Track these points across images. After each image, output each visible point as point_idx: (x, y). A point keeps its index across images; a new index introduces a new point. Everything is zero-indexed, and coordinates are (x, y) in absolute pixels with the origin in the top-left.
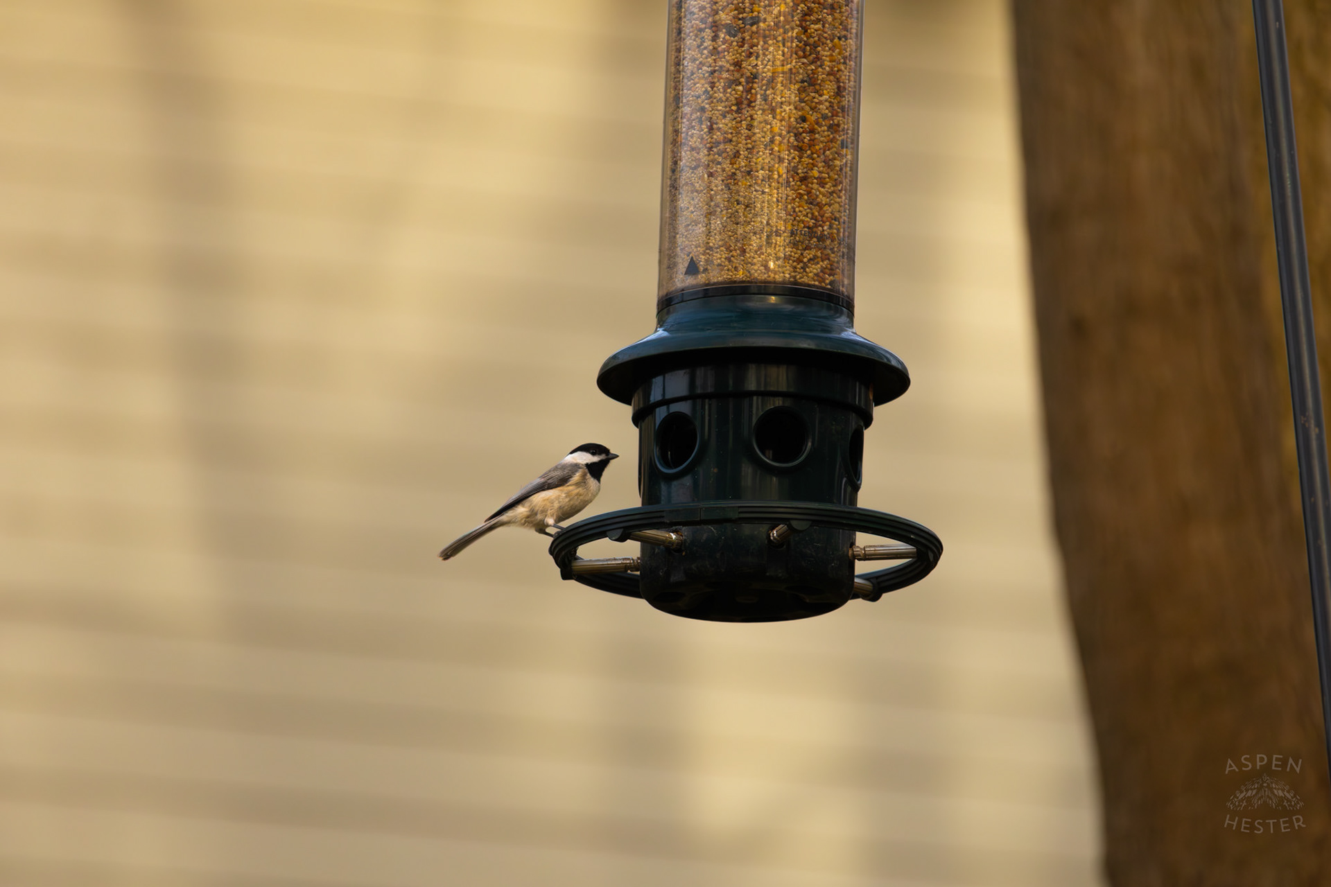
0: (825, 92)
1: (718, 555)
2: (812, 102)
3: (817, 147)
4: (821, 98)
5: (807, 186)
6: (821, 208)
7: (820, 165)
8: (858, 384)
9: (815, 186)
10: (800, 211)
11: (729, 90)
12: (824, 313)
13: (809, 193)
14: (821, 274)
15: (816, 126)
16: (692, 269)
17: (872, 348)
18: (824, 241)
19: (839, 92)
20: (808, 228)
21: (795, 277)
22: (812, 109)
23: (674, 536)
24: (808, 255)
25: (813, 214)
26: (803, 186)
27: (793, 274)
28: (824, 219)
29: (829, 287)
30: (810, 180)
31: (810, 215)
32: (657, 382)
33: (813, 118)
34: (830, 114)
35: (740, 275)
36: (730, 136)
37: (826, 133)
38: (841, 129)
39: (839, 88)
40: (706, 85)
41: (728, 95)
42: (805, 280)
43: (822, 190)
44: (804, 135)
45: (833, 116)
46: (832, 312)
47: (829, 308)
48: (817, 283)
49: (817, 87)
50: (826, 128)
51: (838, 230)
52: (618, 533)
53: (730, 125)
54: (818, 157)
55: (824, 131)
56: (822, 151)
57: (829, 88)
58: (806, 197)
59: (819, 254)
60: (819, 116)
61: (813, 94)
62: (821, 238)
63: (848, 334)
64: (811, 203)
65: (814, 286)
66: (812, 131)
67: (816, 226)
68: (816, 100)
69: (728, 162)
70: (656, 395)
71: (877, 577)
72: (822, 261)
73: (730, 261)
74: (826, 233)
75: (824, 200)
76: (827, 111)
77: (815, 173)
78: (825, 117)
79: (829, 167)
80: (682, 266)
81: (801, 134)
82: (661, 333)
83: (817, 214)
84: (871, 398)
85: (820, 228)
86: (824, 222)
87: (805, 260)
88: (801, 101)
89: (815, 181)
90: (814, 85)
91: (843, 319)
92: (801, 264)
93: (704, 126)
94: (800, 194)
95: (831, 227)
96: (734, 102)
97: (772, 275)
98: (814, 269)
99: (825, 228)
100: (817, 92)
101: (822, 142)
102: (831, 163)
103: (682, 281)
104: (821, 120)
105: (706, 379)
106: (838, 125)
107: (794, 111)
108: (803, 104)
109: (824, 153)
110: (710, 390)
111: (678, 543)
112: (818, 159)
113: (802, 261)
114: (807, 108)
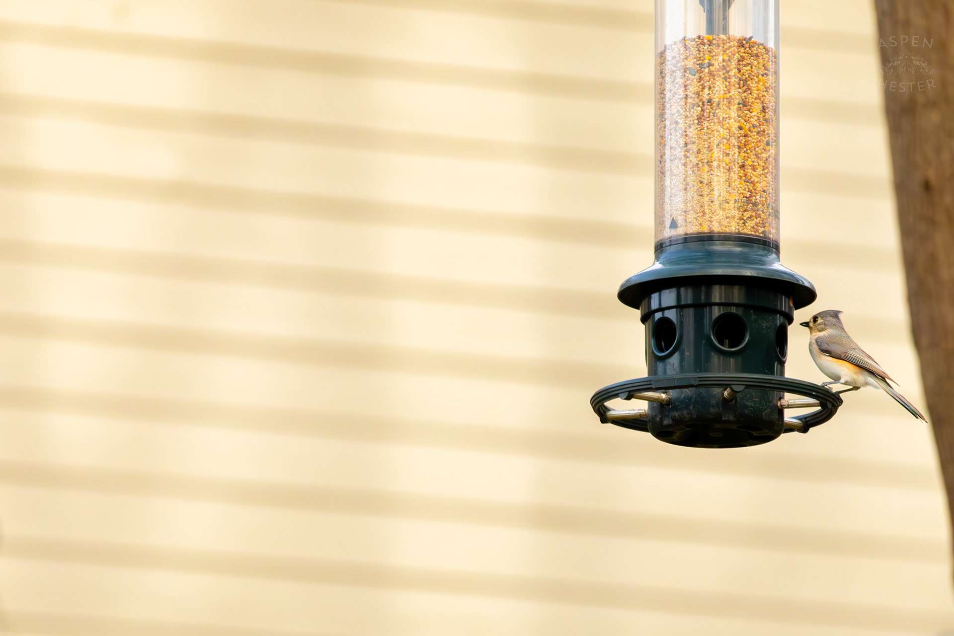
0: (754, 110)
1: (691, 407)
2: (746, 117)
3: (750, 146)
4: (751, 114)
5: (744, 171)
6: (754, 185)
7: (752, 157)
8: (784, 297)
9: (750, 171)
10: (740, 187)
11: (692, 110)
12: (761, 252)
13: (746, 175)
14: (756, 227)
15: (749, 132)
16: (674, 225)
17: (791, 275)
18: (756, 206)
19: (764, 110)
20: (746, 197)
21: (738, 229)
22: (745, 121)
23: (664, 396)
24: (747, 214)
25: (749, 189)
26: (742, 171)
27: (737, 227)
28: (756, 191)
29: (761, 235)
30: (746, 167)
31: (747, 189)
32: (655, 297)
33: (747, 127)
34: (758, 124)
35: (706, 229)
36: (694, 140)
37: (756, 137)
38: (765, 133)
39: (763, 107)
40: (678, 107)
41: (692, 113)
42: (745, 231)
43: (753, 172)
44: (741, 138)
45: (760, 125)
46: (766, 252)
47: (764, 249)
48: (753, 233)
49: (749, 107)
50: (756, 133)
51: (766, 198)
52: (626, 395)
53: (694, 133)
54: (751, 152)
55: (754, 135)
56: (753, 148)
57: (757, 107)
58: (744, 178)
59: (754, 214)
60: (751, 125)
61: (746, 112)
62: (755, 204)
63: (777, 266)
64: (748, 182)
65: (752, 235)
66: (746, 136)
67: (751, 196)
68: (748, 116)
69: (694, 156)
70: (654, 305)
71: (806, 418)
72: (756, 218)
73: (697, 220)
74: (758, 201)
75: (756, 180)
76: (756, 123)
77: (749, 162)
78: (754, 126)
79: (758, 158)
80: (668, 223)
81: (739, 138)
82: (658, 266)
83: (751, 188)
84: (791, 305)
85: (754, 198)
86: (757, 194)
87: (745, 218)
88: (739, 116)
89: (750, 167)
90: (746, 106)
91: (774, 256)
92: (743, 221)
93: (678, 134)
94: (740, 176)
95: (761, 197)
96: (696, 118)
97: (724, 228)
98: (750, 224)
99: (758, 197)
100: (749, 110)
101: (753, 142)
102: (760, 156)
103: (668, 233)
104: (752, 128)
105: (688, 295)
106: (764, 131)
107: (735, 123)
108: (740, 118)
109: (755, 149)
110: (689, 302)
111: (666, 401)
112: (751, 153)
113: (743, 219)
114: (743, 121)
